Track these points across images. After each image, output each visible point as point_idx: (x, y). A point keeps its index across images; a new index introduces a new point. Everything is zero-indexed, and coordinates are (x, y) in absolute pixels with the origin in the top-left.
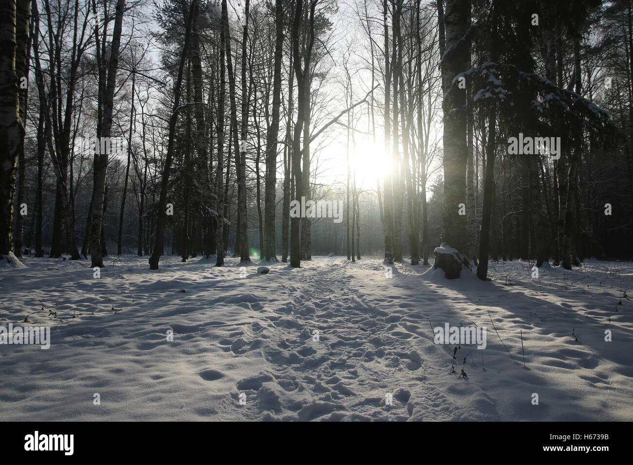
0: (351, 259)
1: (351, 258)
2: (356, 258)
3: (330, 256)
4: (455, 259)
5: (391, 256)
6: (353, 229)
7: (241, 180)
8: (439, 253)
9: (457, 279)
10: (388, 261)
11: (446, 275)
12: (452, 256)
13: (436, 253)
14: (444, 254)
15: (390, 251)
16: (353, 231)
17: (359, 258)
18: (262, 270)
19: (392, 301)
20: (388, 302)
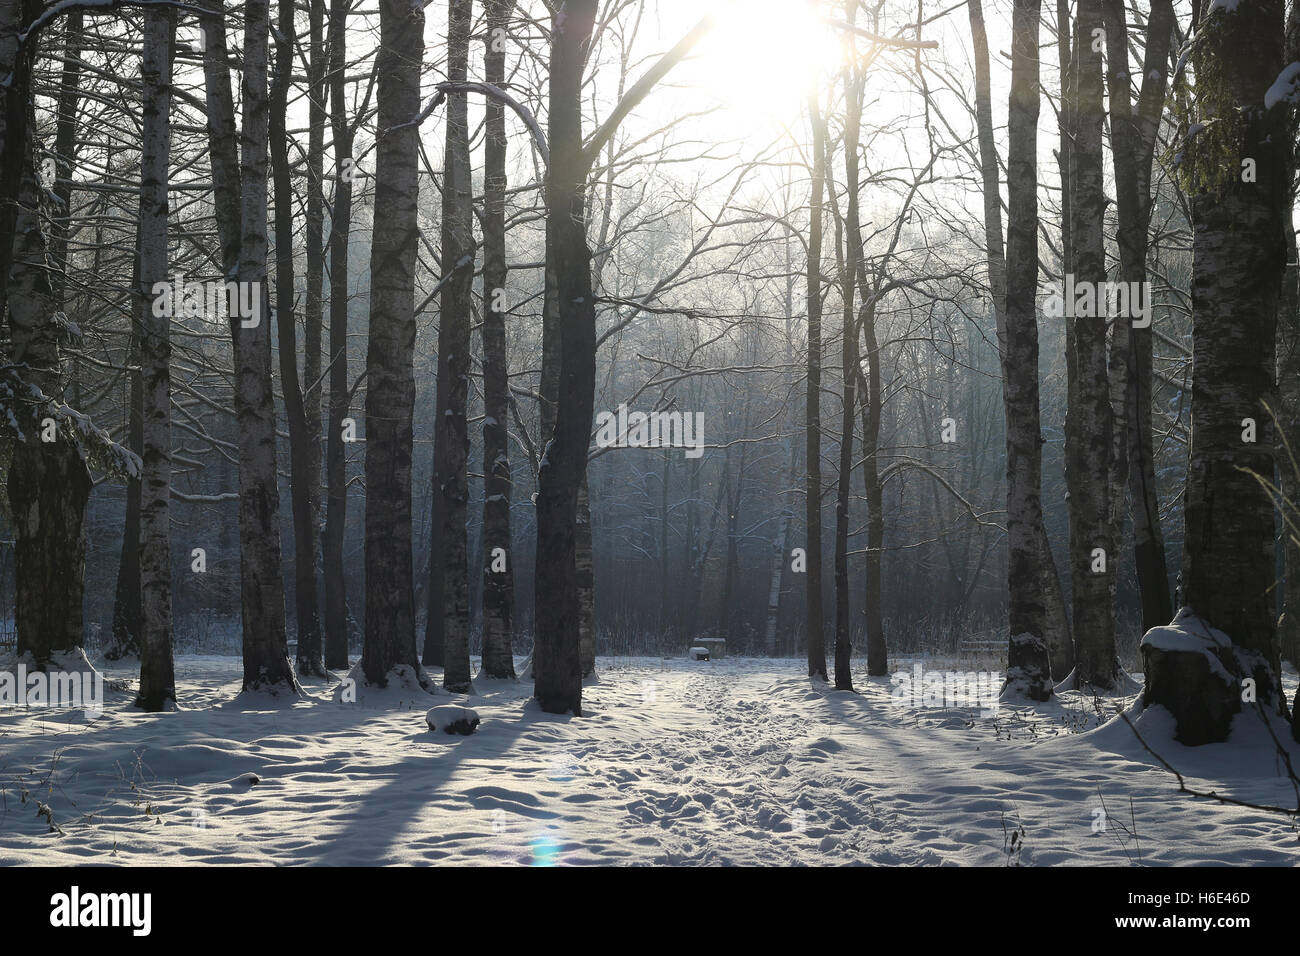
0: (832, 678)
1: (831, 670)
2: (858, 668)
3: (701, 657)
4: (1213, 670)
5: (1040, 657)
6: (843, 497)
7: (245, 255)
8: (1156, 649)
9: (1219, 746)
10: (1024, 685)
11: (1178, 729)
12: (1202, 660)
13: (1147, 649)
14: (1175, 653)
15: (1036, 630)
16: (842, 513)
17: (879, 670)
18: (448, 721)
19: (951, 798)
20: (936, 803)
